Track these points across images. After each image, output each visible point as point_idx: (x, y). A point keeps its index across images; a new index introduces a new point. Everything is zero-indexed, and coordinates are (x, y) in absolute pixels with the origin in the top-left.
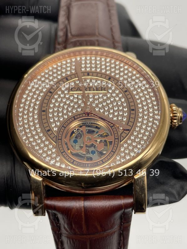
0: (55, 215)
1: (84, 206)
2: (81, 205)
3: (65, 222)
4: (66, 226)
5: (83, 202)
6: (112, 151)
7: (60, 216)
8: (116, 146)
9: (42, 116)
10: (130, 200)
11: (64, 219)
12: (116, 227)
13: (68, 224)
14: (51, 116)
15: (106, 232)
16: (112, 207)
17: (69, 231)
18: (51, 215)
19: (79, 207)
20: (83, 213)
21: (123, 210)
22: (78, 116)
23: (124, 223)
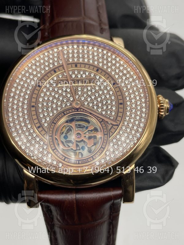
0: (48, 207)
1: (76, 198)
2: (73, 198)
3: (57, 214)
4: (59, 218)
5: (75, 195)
6: (101, 147)
7: (53, 208)
8: (106, 142)
9: (32, 112)
10: (119, 192)
11: (57, 211)
12: (106, 217)
13: (60, 216)
14: (40, 111)
15: (97, 222)
16: (103, 198)
17: (62, 222)
18: (44, 207)
19: (71, 199)
20: (75, 205)
21: (113, 201)
22: (68, 112)
23: (113, 213)
